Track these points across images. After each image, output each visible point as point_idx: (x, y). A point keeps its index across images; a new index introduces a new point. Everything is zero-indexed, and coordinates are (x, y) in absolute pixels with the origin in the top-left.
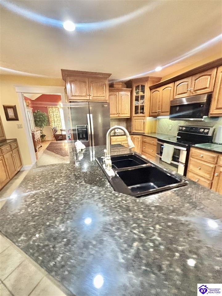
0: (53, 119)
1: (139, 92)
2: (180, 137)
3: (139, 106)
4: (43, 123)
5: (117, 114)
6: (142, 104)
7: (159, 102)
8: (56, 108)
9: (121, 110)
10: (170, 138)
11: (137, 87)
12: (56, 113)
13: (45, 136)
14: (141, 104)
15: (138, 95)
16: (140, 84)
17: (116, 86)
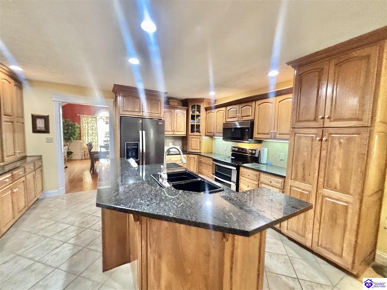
0: (86, 132)
1: (195, 111)
2: (234, 158)
3: (194, 125)
4: (72, 136)
5: (172, 132)
6: (199, 123)
7: (214, 123)
8: (93, 118)
9: (177, 127)
10: (225, 158)
11: (193, 107)
12: (91, 124)
13: (72, 153)
14: (196, 123)
15: (194, 114)
16: (196, 104)
17: (171, 103)
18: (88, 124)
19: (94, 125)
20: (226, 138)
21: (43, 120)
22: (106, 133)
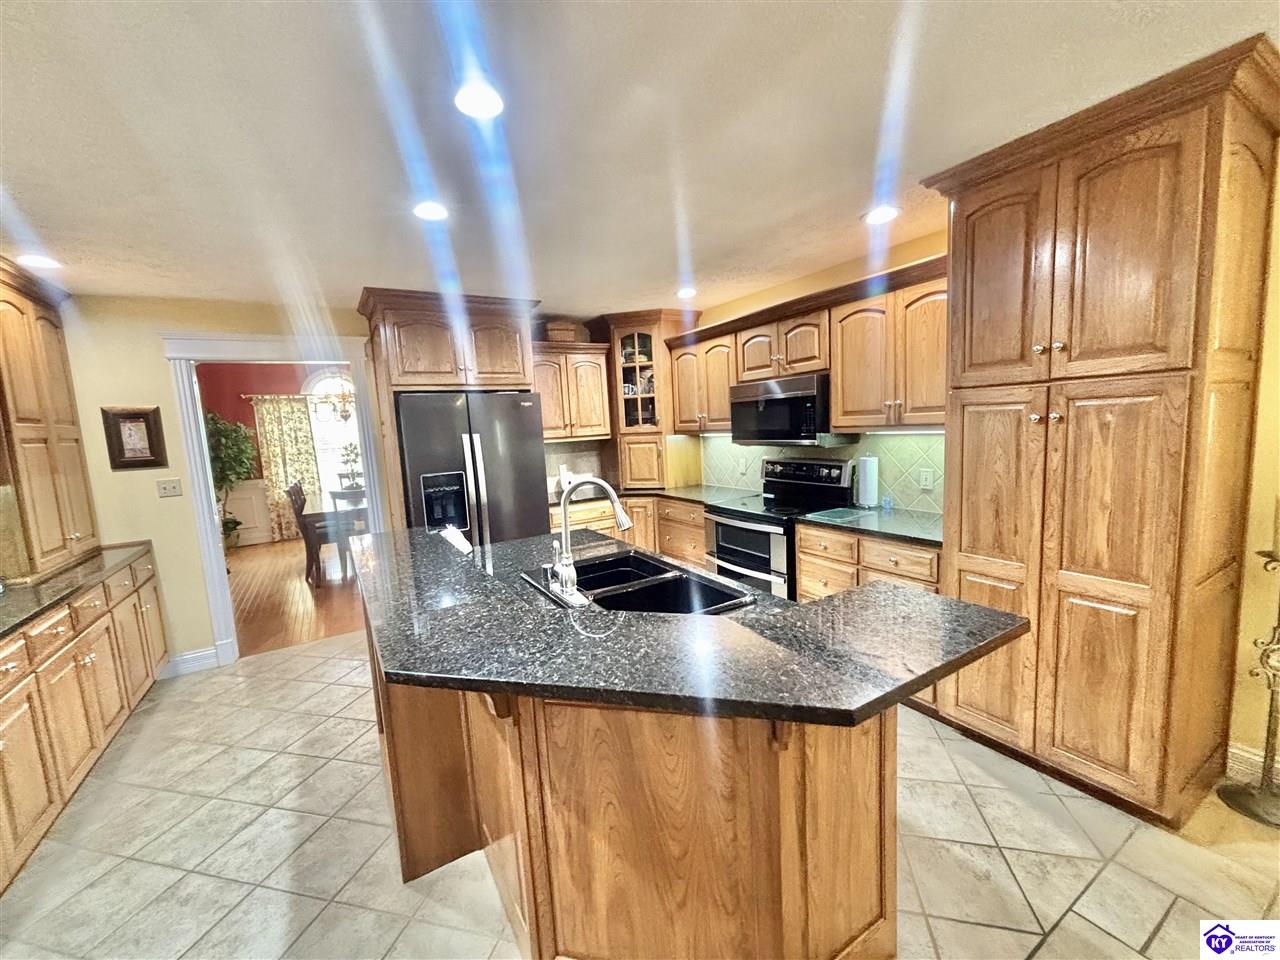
0: (278, 450)
1: (634, 354)
2: (772, 496)
3: (636, 399)
4: (232, 468)
5: (565, 428)
6: (649, 392)
7: (700, 388)
8: (294, 404)
9: (578, 412)
10: (745, 501)
11: (627, 341)
12: (291, 424)
13: (239, 523)
14: (642, 393)
15: (632, 365)
16: (636, 331)
17: (556, 335)
18: (280, 423)
19: (299, 426)
20: (741, 435)
21: (143, 426)
22: (346, 449)
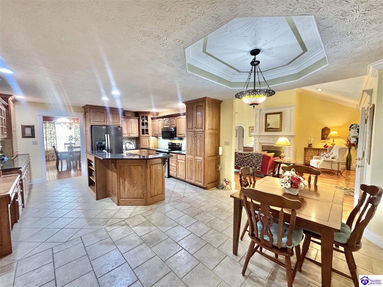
1: (144, 120)
2: (169, 149)
3: (144, 129)
5: (128, 134)
6: (147, 128)
7: (157, 128)
8: (51, 124)
9: (131, 131)
12: (49, 129)
16: (145, 115)
17: (126, 115)
18: (46, 129)
19: (52, 130)
21: (30, 129)
22: (70, 137)
